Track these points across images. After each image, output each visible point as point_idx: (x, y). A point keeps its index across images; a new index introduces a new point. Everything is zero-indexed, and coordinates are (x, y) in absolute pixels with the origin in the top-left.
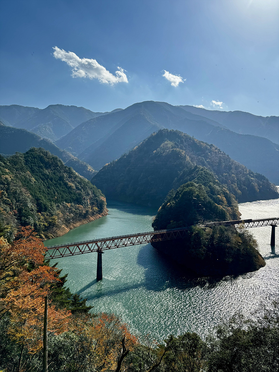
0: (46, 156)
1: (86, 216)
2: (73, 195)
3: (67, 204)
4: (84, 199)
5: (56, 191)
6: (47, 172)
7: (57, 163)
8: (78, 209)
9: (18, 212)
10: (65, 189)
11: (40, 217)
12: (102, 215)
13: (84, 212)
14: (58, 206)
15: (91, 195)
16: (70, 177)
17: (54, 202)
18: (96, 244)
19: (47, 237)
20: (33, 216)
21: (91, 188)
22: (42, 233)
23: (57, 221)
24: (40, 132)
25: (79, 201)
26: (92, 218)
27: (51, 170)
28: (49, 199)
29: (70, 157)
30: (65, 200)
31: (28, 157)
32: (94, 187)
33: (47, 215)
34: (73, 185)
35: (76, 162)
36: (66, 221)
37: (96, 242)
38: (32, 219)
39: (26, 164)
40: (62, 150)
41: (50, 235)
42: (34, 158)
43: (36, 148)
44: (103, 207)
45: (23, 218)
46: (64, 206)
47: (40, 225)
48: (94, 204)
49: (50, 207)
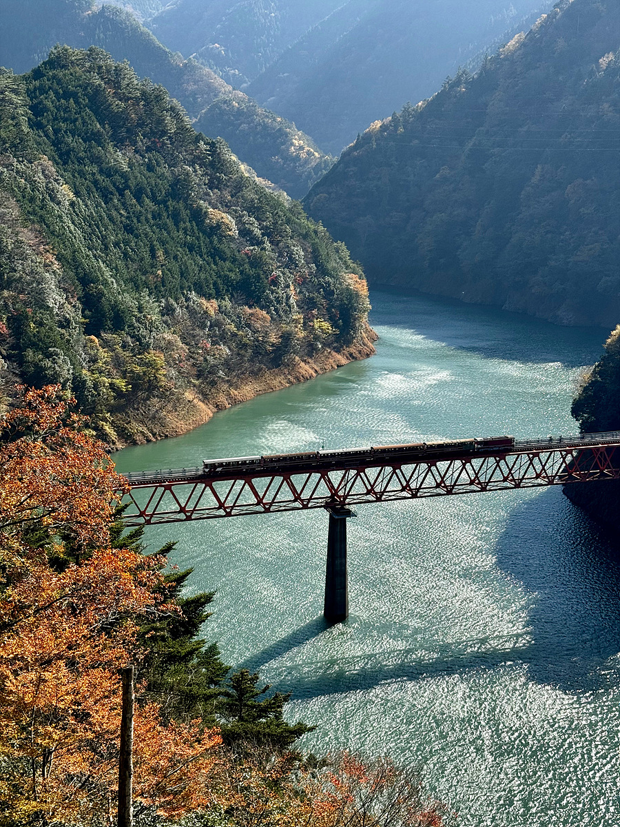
0: (116, 85)
1: (281, 355)
2: (228, 264)
3: (204, 301)
4: (275, 282)
5: (163, 243)
6: (120, 159)
7: (160, 121)
8: (249, 326)
9: (9, 328)
10: (198, 238)
11: (96, 355)
12: (351, 355)
13: (273, 338)
14: (169, 310)
15: (305, 268)
16: (215, 184)
17: (150, 293)
18: (324, 475)
20: (68, 347)
21: (305, 236)
22: (105, 420)
25: (251, 289)
26: (307, 367)
27: (136, 152)
28: (131, 279)
30: (195, 284)
31: (42, 90)
32: (316, 232)
33: (124, 347)
34: (228, 219)
35: (240, 113)
36: (200, 374)
37: (321, 467)
38: (64, 361)
39: (36, 125)
40: (179, 60)
41: (136, 427)
42: (67, 95)
43: (76, 51)
44: (355, 320)
45: (30, 354)
46: (192, 312)
47: (96, 387)
48: (315, 306)
49: (136, 312)
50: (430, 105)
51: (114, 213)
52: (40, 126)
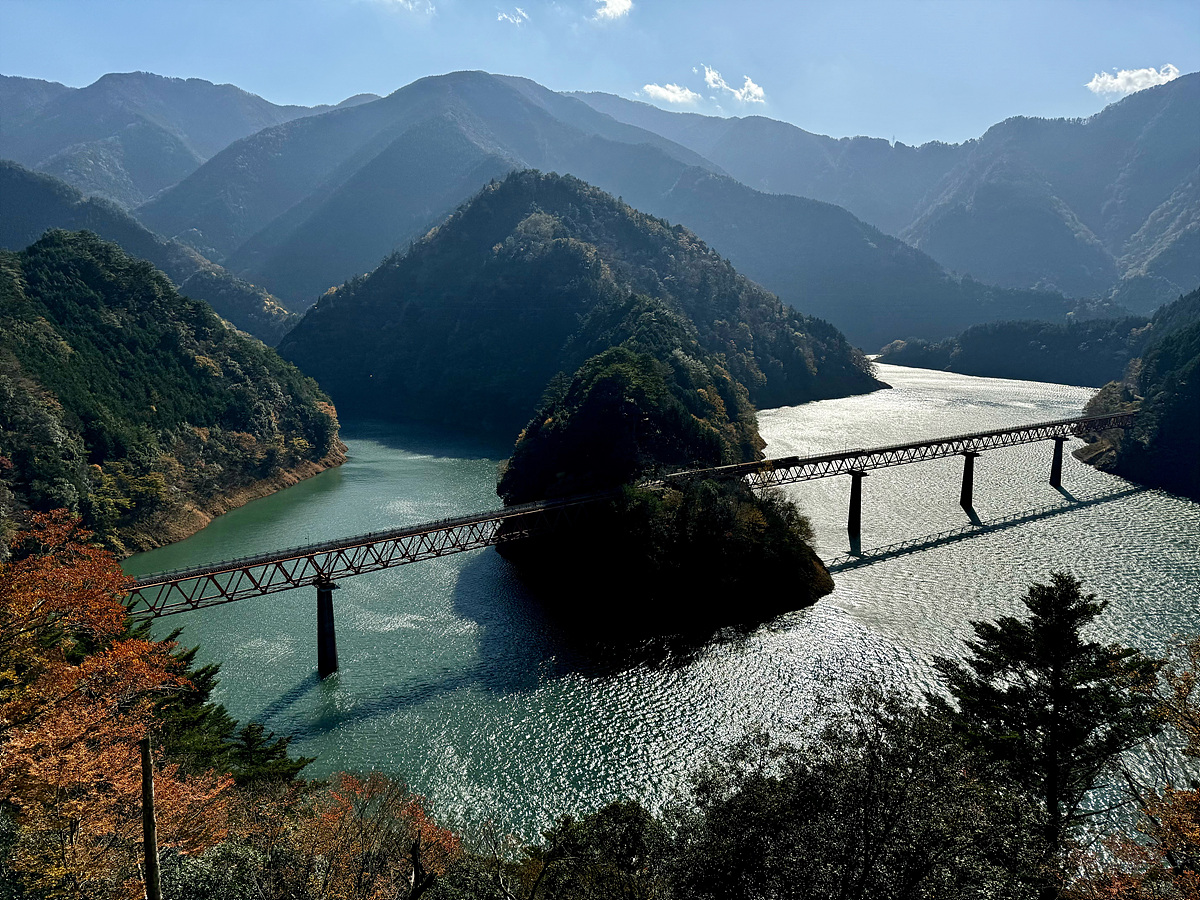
0: (108, 260)
1: (267, 468)
2: (216, 399)
3: (196, 429)
4: (258, 411)
5: (156, 385)
6: (114, 319)
7: (148, 288)
8: (238, 446)
9: (14, 462)
10: (187, 379)
12: (326, 463)
13: (259, 455)
14: (166, 438)
15: (283, 398)
16: (201, 336)
17: (149, 427)
18: (310, 559)
19: (130, 544)
20: (72, 475)
21: (281, 374)
22: (112, 533)
23: (163, 489)
24: (75, 172)
25: (238, 417)
26: (290, 476)
27: (129, 312)
28: (129, 415)
30: (188, 416)
31: (37, 264)
32: (289, 370)
33: (126, 471)
34: (213, 363)
35: (218, 281)
36: (197, 488)
37: (308, 553)
38: (70, 488)
39: (30, 293)
40: (164, 241)
41: (141, 537)
43: (68, 233)
44: (328, 436)
45: (36, 484)
46: (187, 439)
47: (102, 506)
48: (293, 428)
49: (136, 442)
50: (373, 276)
51: (109, 361)
52: (37, 294)
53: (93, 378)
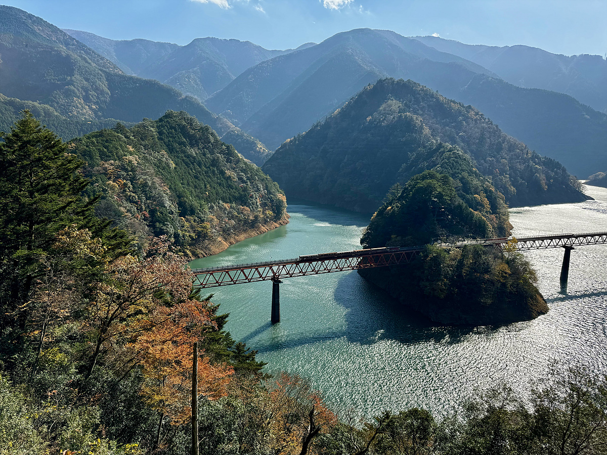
0: (191, 125)
1: (254, 224)
2: (234, 190)
3: (225, 204)
4: (252, 197)
5: (209, 183)
6: (193, 152)
7: (208, 138)
8: (242, 213)
9: (149, 214)
10: (222, 181)
11: (183, 224)
12: (280, 223)
13: (251, 218)
14: (212, 207)
15: (263, 192)
16: (228, 161)
17: (205, 201)
18: (271, 268)
19: (194, 254)
20: (172, 222)
21: (263, 179)
22: (187, 249)
23: (209, 230)
24: (180, 84)
25: (243, 199)
26: (264, 228)
27: (199, 149)
28: (197, 196)
29: (229, 128)
30: (222, 198)
31: (162, 126)
32: (266, 178)
33: (194, 221)
34: (233, 174)
35: (238, 135)
36: (224, 231)
37: (270, 265)
38: (171, 227)
39: (159, 139)
40: (215, 116)
41: (199, 251)
42: (172, 128)
43: (175, 112)
44: (281, 210)
45: (158, 224)
46: (220, 208)
47: (183, 236)
48: (267, 205)
49: (199, 208)
50: (307, 133)
51: (190, 171)
52: (162, 139)
53: (183, 178)
